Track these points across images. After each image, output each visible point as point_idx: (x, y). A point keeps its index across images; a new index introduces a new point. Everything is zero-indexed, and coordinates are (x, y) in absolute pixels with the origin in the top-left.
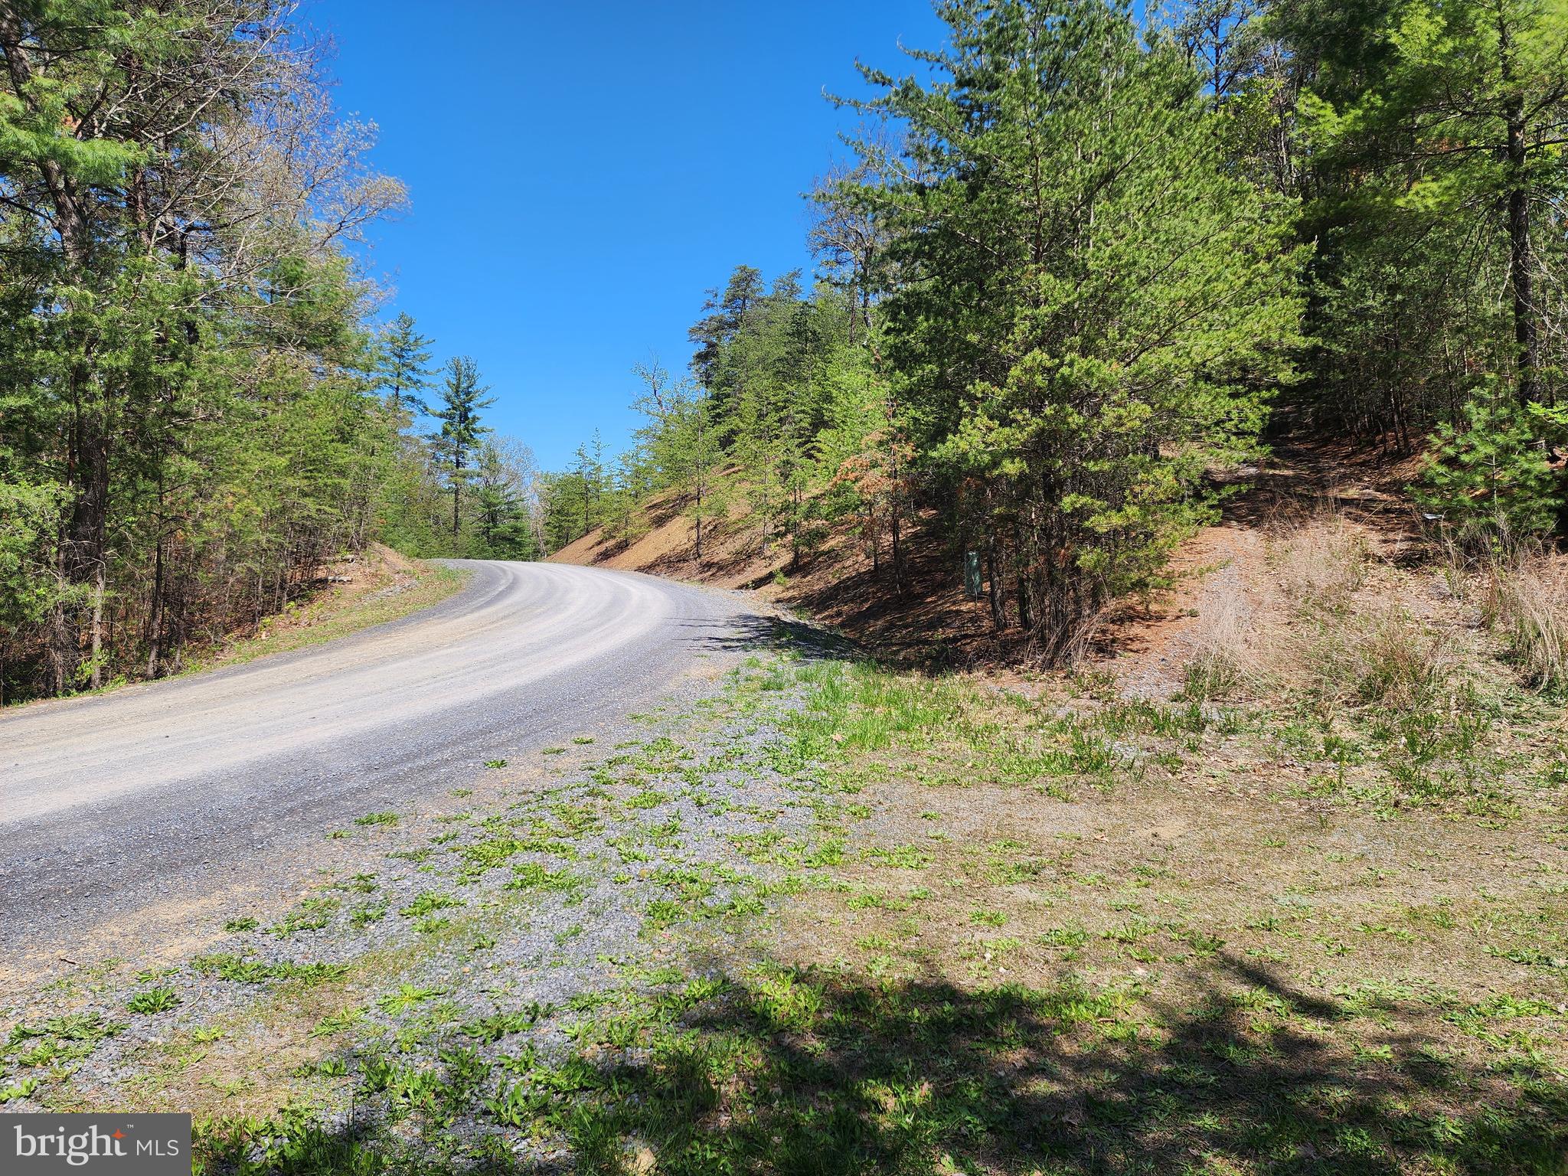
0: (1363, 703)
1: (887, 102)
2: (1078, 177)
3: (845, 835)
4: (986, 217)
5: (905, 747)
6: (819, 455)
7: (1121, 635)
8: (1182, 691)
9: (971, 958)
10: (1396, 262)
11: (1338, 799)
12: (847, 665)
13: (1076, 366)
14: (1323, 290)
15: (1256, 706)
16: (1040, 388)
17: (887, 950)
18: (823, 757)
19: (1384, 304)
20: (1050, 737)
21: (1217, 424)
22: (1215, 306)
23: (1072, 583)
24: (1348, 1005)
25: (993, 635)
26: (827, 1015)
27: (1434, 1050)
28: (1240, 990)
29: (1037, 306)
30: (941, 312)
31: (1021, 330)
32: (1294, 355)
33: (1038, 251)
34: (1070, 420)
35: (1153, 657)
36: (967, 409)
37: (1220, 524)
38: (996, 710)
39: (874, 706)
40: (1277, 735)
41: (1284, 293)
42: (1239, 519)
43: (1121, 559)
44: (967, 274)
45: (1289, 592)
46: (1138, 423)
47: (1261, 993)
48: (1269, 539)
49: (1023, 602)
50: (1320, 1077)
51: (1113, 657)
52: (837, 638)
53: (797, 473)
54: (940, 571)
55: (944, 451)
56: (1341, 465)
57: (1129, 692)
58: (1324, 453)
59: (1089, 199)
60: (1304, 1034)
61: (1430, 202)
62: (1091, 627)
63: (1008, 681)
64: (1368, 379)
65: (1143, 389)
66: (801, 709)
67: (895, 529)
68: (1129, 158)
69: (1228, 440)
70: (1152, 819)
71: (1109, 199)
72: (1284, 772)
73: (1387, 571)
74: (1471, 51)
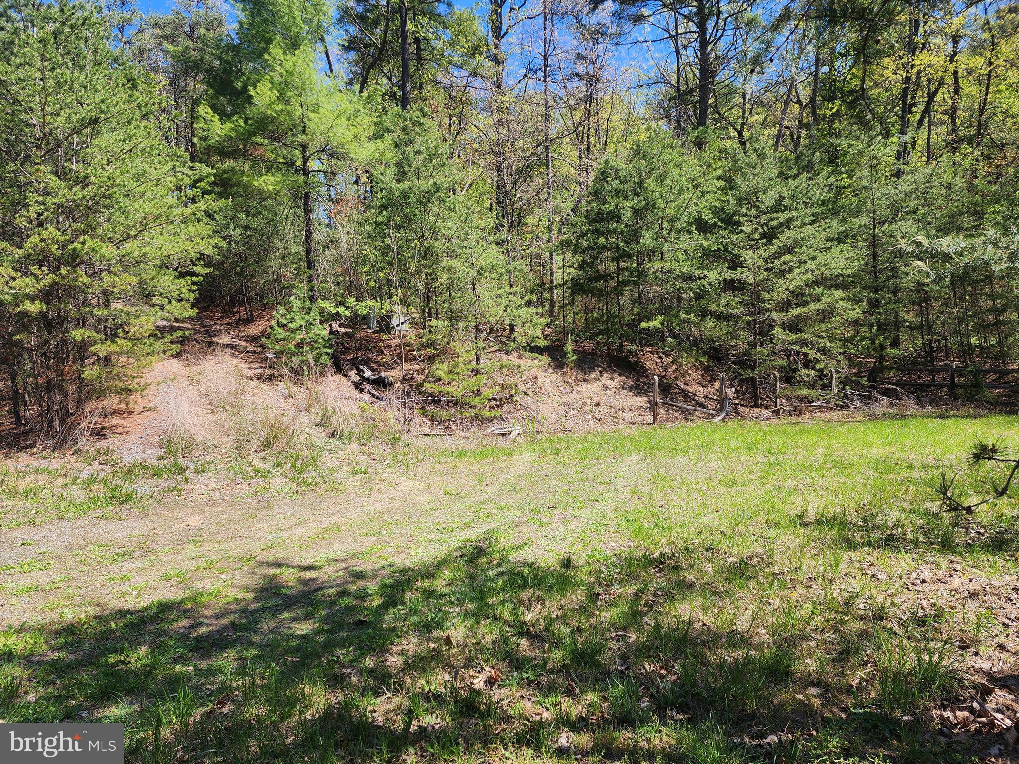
0: (264, 450)
2: (74, 116)
7: (107, 425)
8: (161, 453)
13: (85, 244)
20: (82, 490)
24: (319, 564)
27: (357, 568)
28: (274, 571)
34: (80, 279)
35: (134, 437)
46: (127, 287)
47: (283, 569)
48: (188, 365)
50: (321, 588)
51: (106, 438)
56: (217, 324)
57: (126, 458)
58: (205, 316)
59: (79, 131)
60: (308, 578)
61: (271, 187)
62: (90, 420)
63: (24, 458)
70: (180, 519)
72: (239, 486)
73: (253, 384)
74: (288, 113)
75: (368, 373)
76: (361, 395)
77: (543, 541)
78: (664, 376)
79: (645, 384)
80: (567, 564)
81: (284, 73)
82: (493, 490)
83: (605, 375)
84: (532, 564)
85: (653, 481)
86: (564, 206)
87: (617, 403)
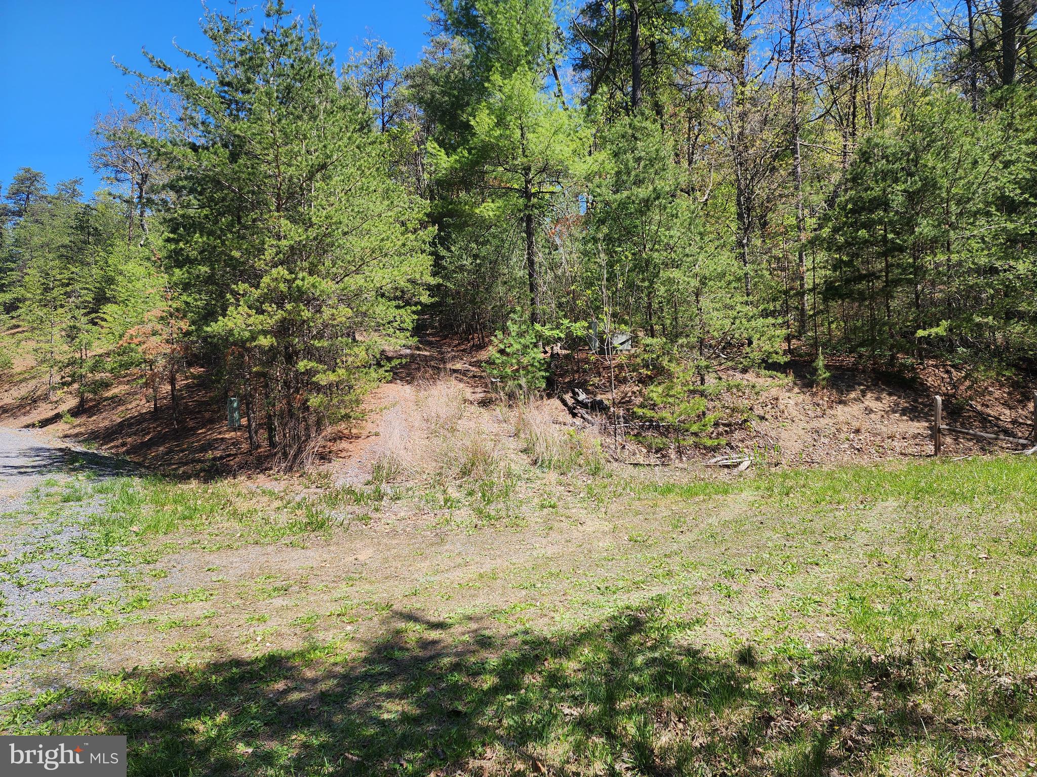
0: (462, 478)
1: (168, 83)
2: (304, 163)
3: (149, 590)
4: (243, 176)
5: (192, 529)
6: (103, 323)
7: (334, 449)
8: (370, 478)
9: (247, 642)
10: (476, 242)
11: (449, 527)
12: (137, 480)
13: (305, 281)
14: (443, 252)
15: (410, 484)
16: (282, 292)
17: (190, 649)
18: (124, 543)
19: (471, 264)
20: (291, 513)
21: (389, 323)
22: (386, 255)
23: (304, 417)
24: (451, 621)
25: (249, 453)
26: (150, 693)
27: (487, 633)
28: (401, 625)
29: (279, 240)
30: (211, 233)
31: (269, 254)
32: (429, 288)
33: (279, 204)
34: (303, 314)
35: (353, 462)
36: (232, 300)
37: (391, 382)
38: (254, 500)
39: (163, 505)
40: (420, 499)
41: (423, 252)
42: (401, 379)
43: (335, 401)
44: (228, 210)
45: (427, 421)
46: (344, 319)
47: (411, 625)
48: (418, 391)
49: (271, 430)
50: (439, 655)
51: (330, 462)
52: (125, 461)
53: (83, 337)
54: (208, 411)
55: (213, 328)
56: (453, 350)
57: (339, 482)
58: (445, 343)
59: (311, 177)
61: (491, 214)
62: (316, 443)
63: (262, 480)
64: (465, 304)
65: (346, 299)
66: (99, 512)
67: (172, 381)
68: (335, 157)
69: (395, 333)
70: (353, 551)
71: (323, 180)
72: (424, 517)
73: (474, 408)
74: (508, 137)
75: (582, 397)
76: (575, 420)
77: (722, 620)
78: (953, 396)
79: (925, 406)
80: (746, 658)
81: (504, 98)
82: (689, 538)
83: (869, 395)
84: (698, 652)
85: (908, 538)
86: (814, 198)
87: (884, 429)
